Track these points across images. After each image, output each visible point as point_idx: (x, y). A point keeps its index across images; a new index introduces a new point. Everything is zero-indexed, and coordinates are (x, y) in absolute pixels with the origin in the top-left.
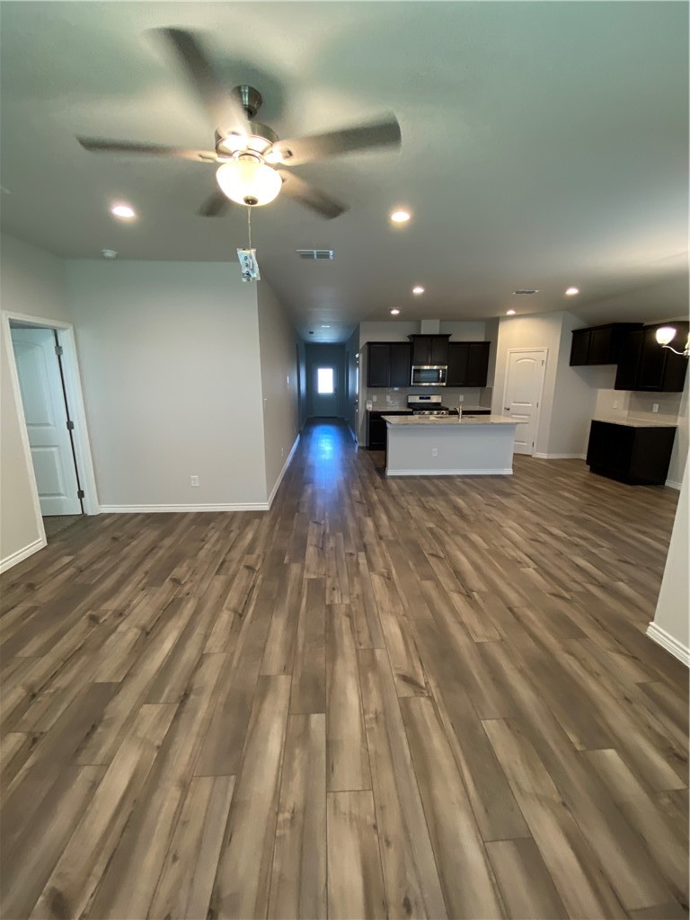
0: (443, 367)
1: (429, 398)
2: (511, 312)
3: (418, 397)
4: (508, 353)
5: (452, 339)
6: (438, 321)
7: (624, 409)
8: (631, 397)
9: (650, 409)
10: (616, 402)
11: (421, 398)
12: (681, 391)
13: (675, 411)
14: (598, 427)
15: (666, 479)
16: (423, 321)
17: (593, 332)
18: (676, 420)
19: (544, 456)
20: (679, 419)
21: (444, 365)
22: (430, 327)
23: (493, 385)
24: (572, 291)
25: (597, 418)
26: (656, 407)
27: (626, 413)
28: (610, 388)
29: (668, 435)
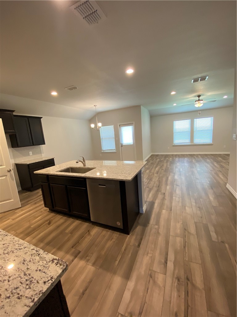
26: (31, 153)
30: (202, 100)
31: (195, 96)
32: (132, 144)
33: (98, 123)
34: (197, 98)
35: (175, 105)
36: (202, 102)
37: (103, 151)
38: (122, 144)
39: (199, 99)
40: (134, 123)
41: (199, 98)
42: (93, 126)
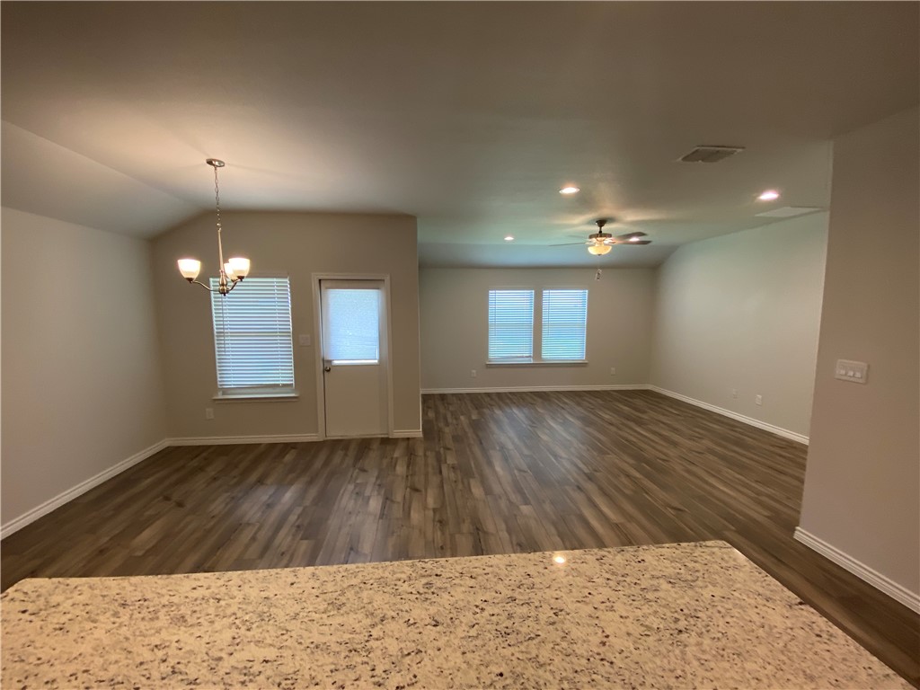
30: (610, 236)
31: (590, 223)
32: (376, 361)
33: (226, 261)
34: (596, 229)
35: (509, 238)
36: (608, 240)
37: (225, 391)
38: (330, 361)
39: (600, 232)
40: (387, 279)
41: (601, 226)
42: (189, 267)
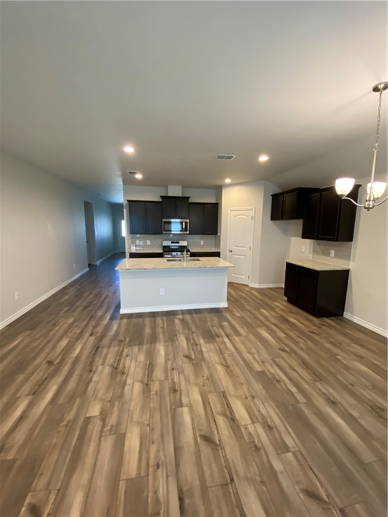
0: (185, 220)
1: (178, 243)
2: (228, 181)
3: (170, 242)
4: (229, 211)
5: (191, 201)
6: (180, 187)
7: (310, 253)
8: (314, 244)
9: (328, 254)
10: (304, 247)
11: (172, 243)
12: (351, 240)
13: (348, 257)
14: (291, 268)
15: (343, 311)
16: (169, 186)
17: (285, 195)
18: (348, 265)
19: (256, 286)
20: (351, 263)
21: (187, 219)
22: (175, 191)
23: (220, 233)
24: (264, 158)
25: (290, 261)
26: (332, 253)
27: (310, 256)
28: (299, 236)
29: (344, 276)
